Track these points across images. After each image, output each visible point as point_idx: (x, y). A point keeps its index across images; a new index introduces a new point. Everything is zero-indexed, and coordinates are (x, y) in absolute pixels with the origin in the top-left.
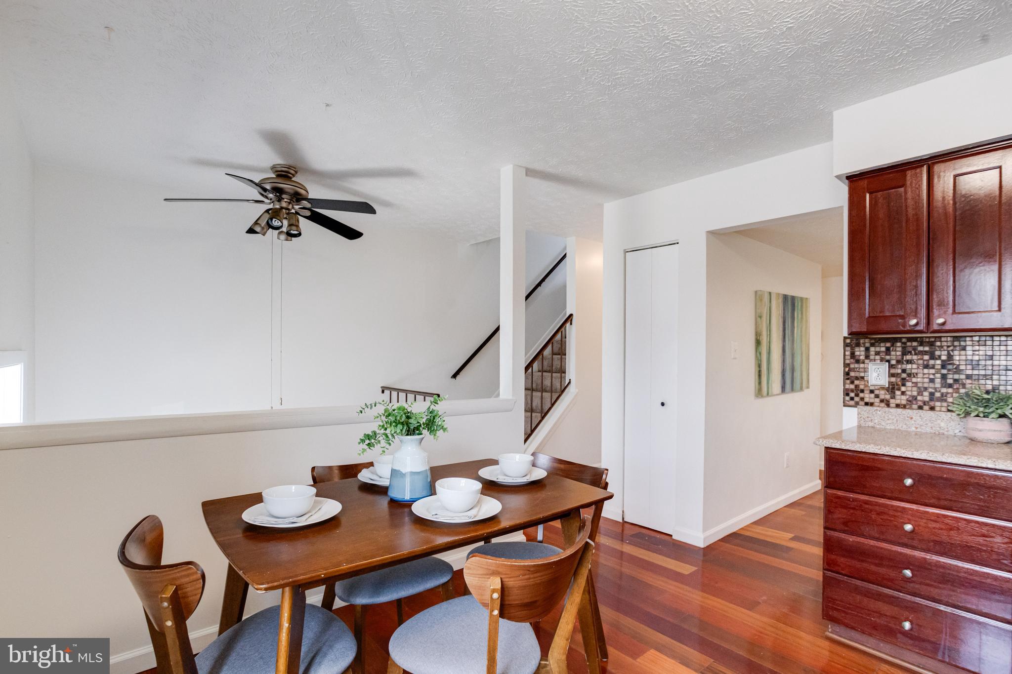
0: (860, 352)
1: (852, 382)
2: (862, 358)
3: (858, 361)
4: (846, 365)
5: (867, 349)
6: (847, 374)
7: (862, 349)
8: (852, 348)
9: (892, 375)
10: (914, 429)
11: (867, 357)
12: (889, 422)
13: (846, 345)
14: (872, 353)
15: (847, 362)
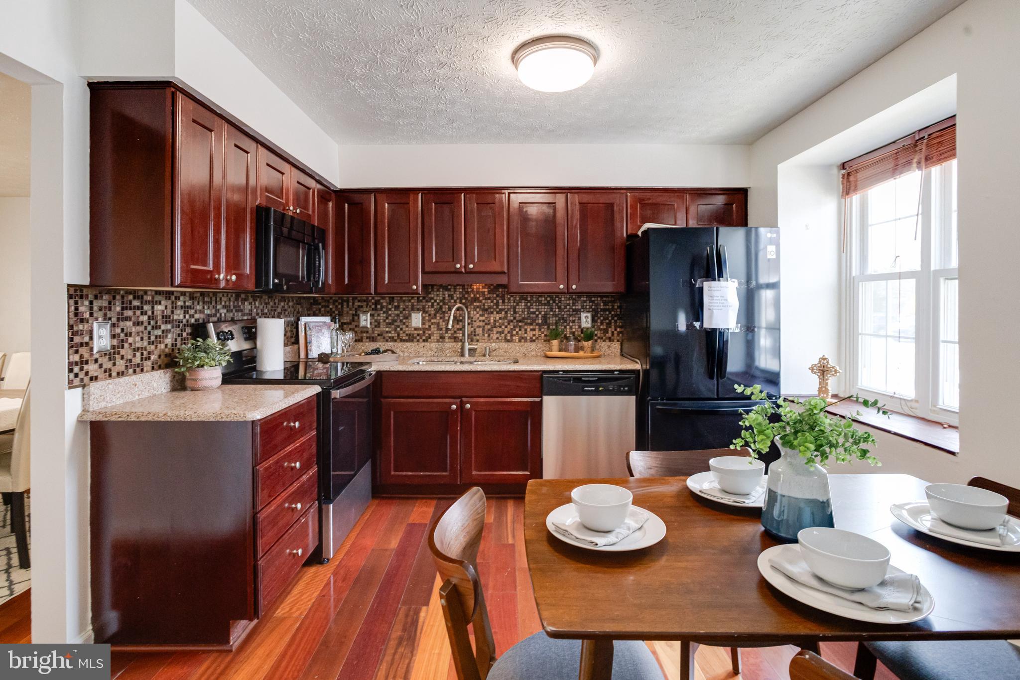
0: (84, 309)
1: (77, 352)
2: (87, 315)
3: (82, 321)
4: (71, 327)
5: (91, 303)
6: (71, 339)
7: (87, 303)
8: (76, 303)
9: (113, 336)
10: (137, 397)
11: (91, 315)
12: (119, 395)
13: (70, 297)
14: (95, 308)
15: (72, 323)
